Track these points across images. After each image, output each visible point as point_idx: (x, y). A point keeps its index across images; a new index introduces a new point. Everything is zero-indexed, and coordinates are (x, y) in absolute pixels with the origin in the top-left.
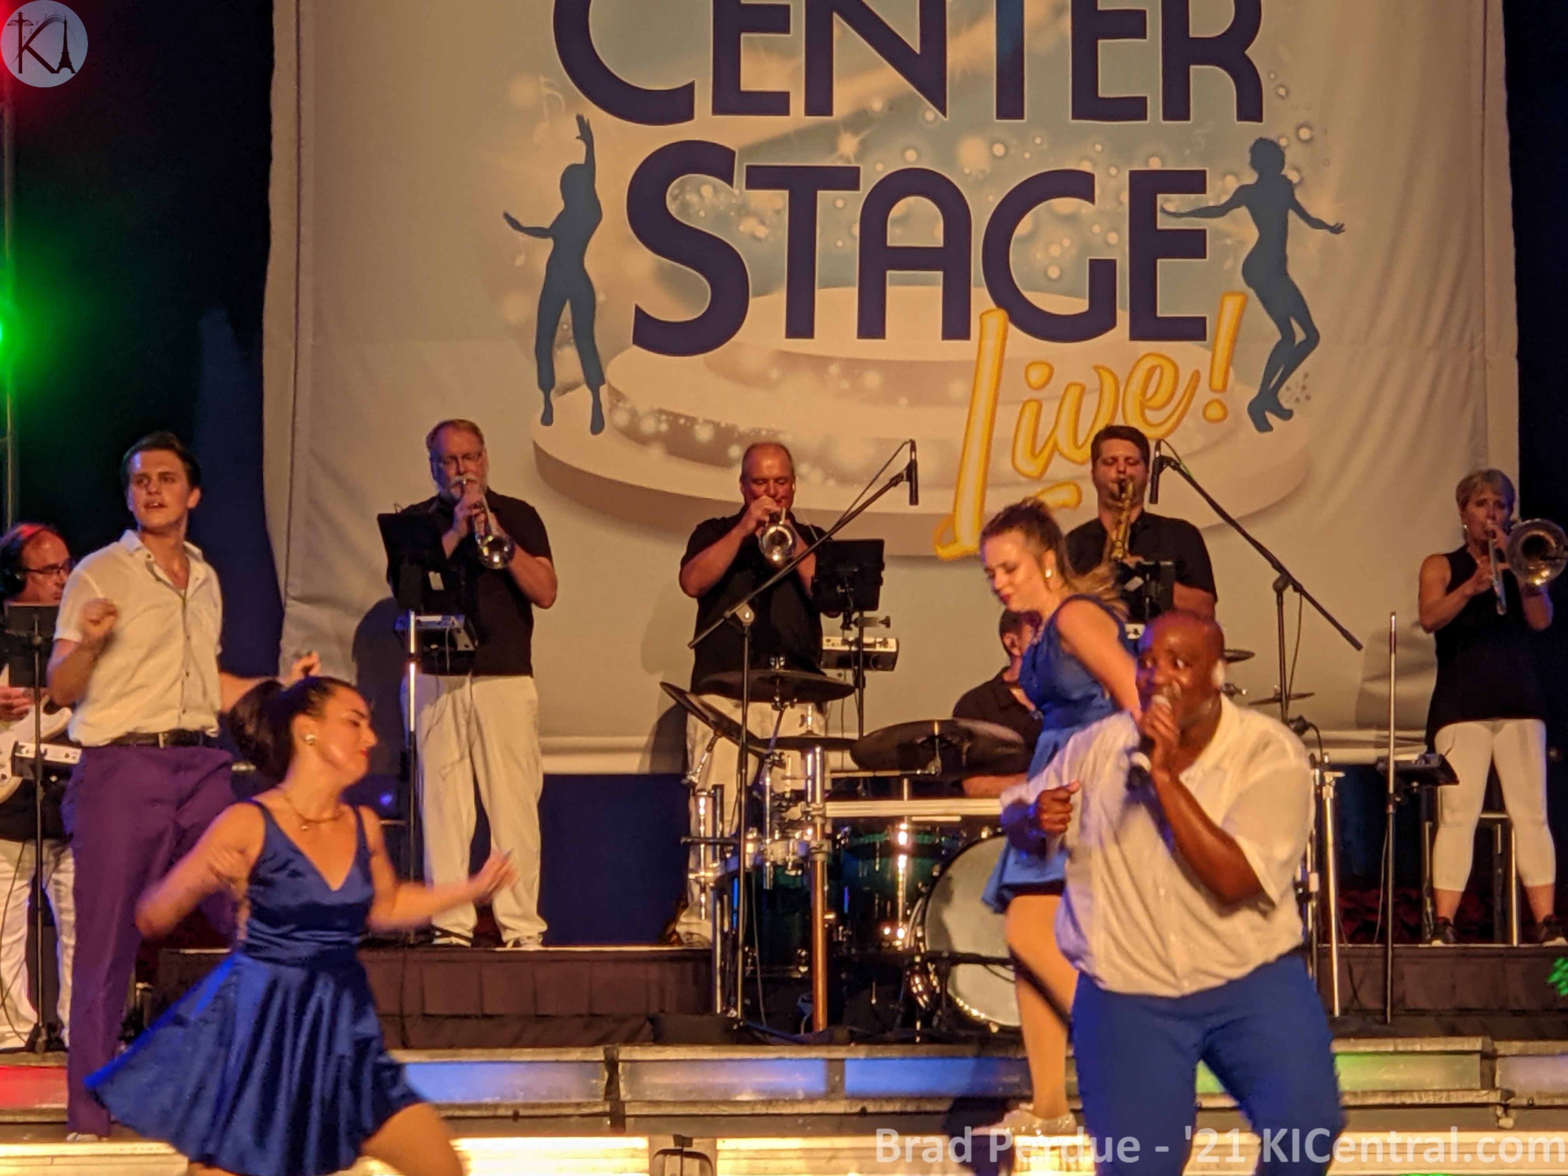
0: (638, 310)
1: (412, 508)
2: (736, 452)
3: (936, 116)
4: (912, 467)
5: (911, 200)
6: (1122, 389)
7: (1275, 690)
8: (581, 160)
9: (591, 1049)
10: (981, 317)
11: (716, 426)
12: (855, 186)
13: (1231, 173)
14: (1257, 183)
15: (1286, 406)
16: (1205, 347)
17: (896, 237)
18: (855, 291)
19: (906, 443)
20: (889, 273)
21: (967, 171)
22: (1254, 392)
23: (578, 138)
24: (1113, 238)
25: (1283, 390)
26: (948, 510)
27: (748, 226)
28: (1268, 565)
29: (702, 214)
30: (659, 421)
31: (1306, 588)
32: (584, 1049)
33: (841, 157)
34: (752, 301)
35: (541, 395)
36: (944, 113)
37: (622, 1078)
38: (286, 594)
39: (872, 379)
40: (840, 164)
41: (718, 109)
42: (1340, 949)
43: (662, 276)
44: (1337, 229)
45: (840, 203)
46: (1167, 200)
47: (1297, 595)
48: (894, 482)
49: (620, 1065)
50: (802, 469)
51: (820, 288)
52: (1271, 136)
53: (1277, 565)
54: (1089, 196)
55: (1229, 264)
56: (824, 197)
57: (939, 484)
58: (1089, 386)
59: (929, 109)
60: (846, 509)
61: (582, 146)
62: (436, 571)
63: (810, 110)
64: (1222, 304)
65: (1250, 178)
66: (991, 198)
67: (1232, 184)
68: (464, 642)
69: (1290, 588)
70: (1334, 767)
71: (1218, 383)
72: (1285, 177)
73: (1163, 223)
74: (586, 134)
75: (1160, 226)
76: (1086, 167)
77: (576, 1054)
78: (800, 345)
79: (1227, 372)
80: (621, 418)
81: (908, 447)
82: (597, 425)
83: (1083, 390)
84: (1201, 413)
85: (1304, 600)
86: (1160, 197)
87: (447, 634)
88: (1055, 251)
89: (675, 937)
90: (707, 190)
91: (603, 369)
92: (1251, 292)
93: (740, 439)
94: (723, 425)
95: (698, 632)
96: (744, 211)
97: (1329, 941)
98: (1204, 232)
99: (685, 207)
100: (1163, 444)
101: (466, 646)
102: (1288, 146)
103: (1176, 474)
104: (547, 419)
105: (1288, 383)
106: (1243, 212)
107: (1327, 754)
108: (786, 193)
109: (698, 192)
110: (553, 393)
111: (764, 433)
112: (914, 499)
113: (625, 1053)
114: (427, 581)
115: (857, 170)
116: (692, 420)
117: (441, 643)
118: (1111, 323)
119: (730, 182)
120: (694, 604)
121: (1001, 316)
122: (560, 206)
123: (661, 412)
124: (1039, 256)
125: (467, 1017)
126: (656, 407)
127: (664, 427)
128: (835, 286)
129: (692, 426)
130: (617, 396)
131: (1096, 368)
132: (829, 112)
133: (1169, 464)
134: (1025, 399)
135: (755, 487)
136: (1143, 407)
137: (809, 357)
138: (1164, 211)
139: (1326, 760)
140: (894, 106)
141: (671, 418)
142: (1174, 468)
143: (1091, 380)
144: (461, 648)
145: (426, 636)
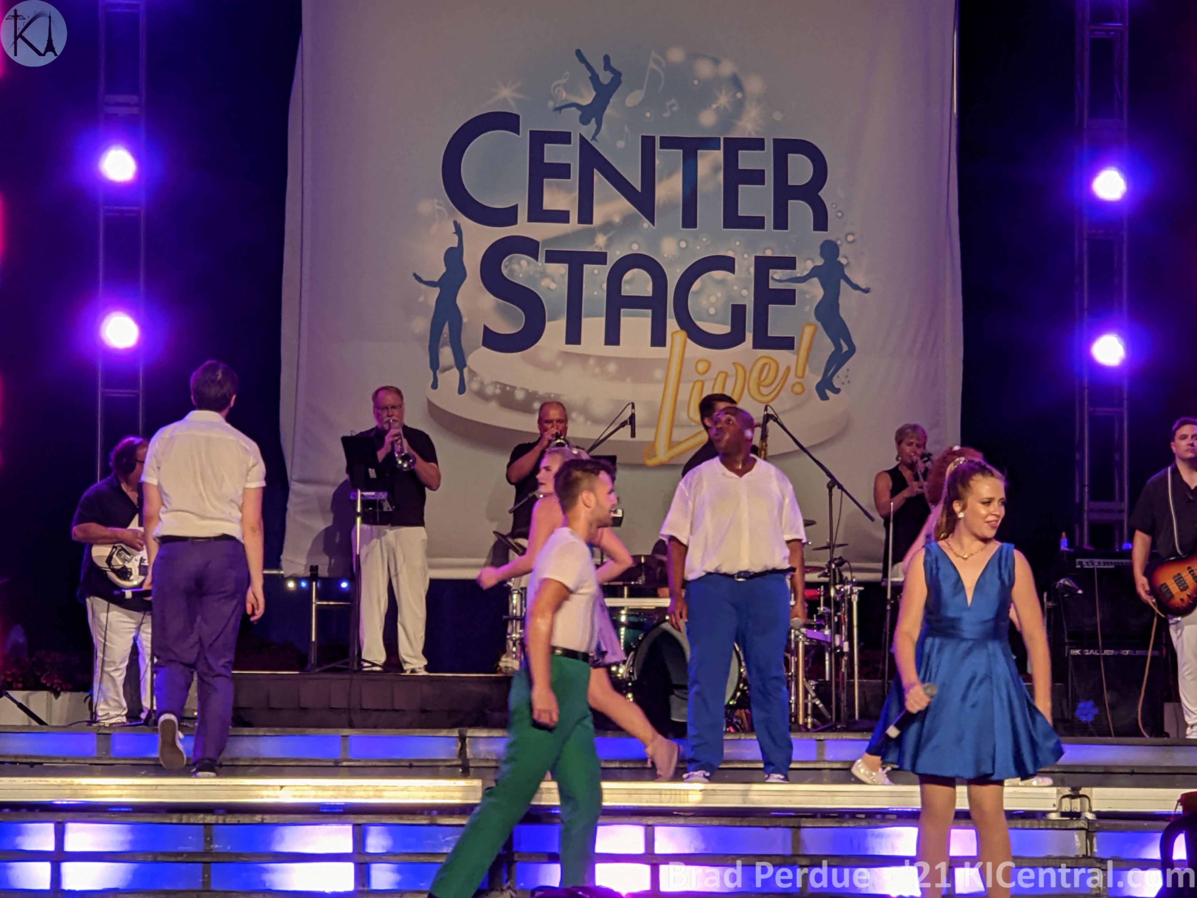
0: (486, 329)
1: (361, 433)
2: (537, 405)
3: (649, 226)
4: (632, 417)
5: (635, 270)
6: (748, 375)
7: (827, 542)
8: (456, 245)
9: (451, 730)
10: (672, 334)
11: (527, 391)
12: (605, 263)
13: (808, 259)
14: (824, 264)
15: (837, 386)
16: (793, 353)
17: (627, 290)
18: (603, 320)
19: (629, 404)
20: (622, 310)
21: (665, 256)
22: (819, 379)
23: (454, 233)
24: (745, 292)
25: (835, 378)
26: (653, 440)
27: (546, 282)
28: (824, 474)
29: (521, 275)
30: (496, 388)
31: (845, 487)
32: (448, 730)
33: (597, 246)
34: (548, 324)
35: (431, 373)
36: (653, 223)
37: (468, 746)
38: (291, 478)
39: (612, 368)
40: (596, 250)
41: (531, 219)
42: (859, 682)
43: (498, 309)
44: (866, 291)
45: (596, 272)
46: (775, 273)
47: (840, 490)
48: (623, 425)
49: (467, 740)
50: (574, 415)
51: (584, 317)
52: (833, 238)
53: (829, 474)
54: (732, 270)
55: (807, 309)
56: (587, 268)
57: (647, 425)
58: (730, 373)
59: (646, 222)
60: (597, 438)
61: (456, 238)
62: (372, 468)
63: (580, 221)
64: (803, 330)
65: (820, 262)
66: (678, 271)
67: (810, 265)
68: (387, 507)
69: (836, 487)
70: (858, 584)
71: (800, 373)
72: (839, 262)
73: (772, 285)
74: (458, 231)
75: (770, 287)
76: (730, 254)
77: (444, 733)
78: (573, 348)
79: (805, 367)
80: (475, 386)
81: (630, 406)
82: (462, 389)
83: (727, 375)
84: (790, 389)
85: (843, 493)
86: (771, 271)
87: (378, 502)
88: (713, 299)
89: (498, 669)
90: (524, 263)
91: (466, 358)
92: (819, 324)
93: (539, 399)
94: (530, 391)
95: (515, 504)
96: (544, 275)
97: (853, 678)
98: (794, 291)
99: (511, 271)
100: (769, 408)
101: (388, 509)
102: (840, 245)
103: (776, 424)
104: (435, 386)
105: (838, 374)
106: (815, 280)
107: (854, 577)
108: (567, 265)
109: (519, 264)
110: (438, 372)
111: (553, 396)
112: (633, 435)
113: (471, 733)
114: (367, 473)
115: (606, 254)
116: (514, 388)
117: (374, 507)
118: (742, 339)
119: (536, 258)
120: (513, 489)
121: (683, 334)
122: (444, 270)
123: (497, 383)
124: (704, 302)
125: (384, 710)
126: (494, 380)
127: (498, 391)
128: (594, 316)
129: (513, 392)
130: (473, 373)
131: (734, 364)
132: (591, 222)
133: (772, 418)
134: (696, 380)
135: (546, 425)
136: (759, 385)
137: (578, 355)
138: (773, 278)
139: (854, 580)
140: (627, 220)
141: (502, 386)
142: (774, 421)
143: (731, 371)
144: (385, 509)
145: (366, 503)
